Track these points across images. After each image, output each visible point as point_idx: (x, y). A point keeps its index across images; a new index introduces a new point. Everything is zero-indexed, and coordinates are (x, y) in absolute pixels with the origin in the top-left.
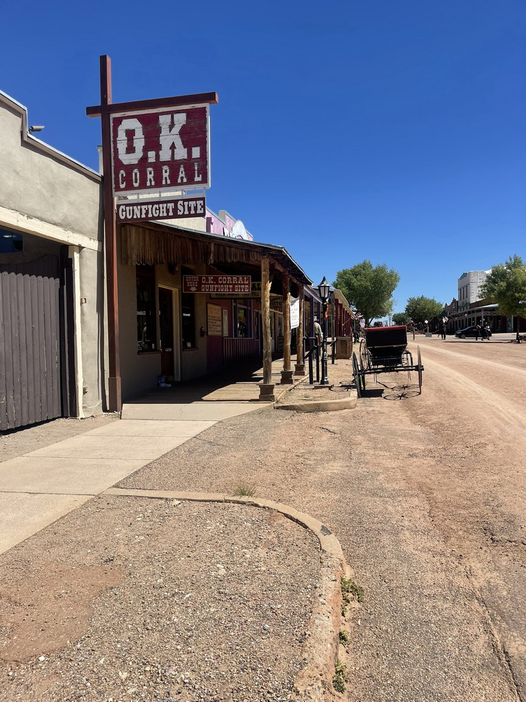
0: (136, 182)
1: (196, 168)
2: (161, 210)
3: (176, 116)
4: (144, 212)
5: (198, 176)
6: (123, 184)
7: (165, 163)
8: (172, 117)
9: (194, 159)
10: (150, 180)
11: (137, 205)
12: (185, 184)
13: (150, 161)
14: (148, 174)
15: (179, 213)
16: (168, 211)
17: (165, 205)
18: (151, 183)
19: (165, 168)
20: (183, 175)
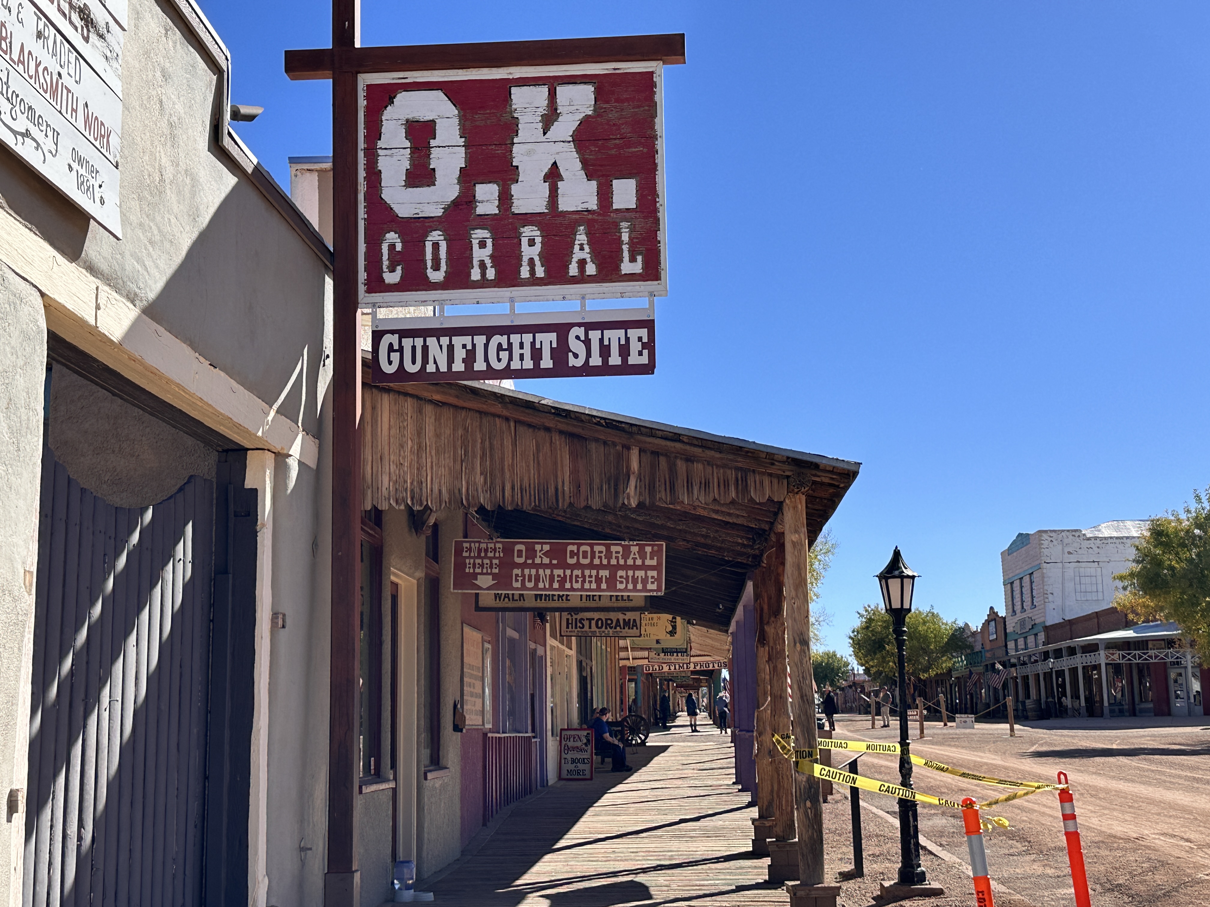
0: (436, 267)
1: (625, 237)
2: (516, 351)
3: (562, 91)
4: (460, 354)
5: (633, 260)
6: (392, 270)
7: (528, 219)
8: (552, 95)
9: (617, 210)
10: (483, 266)
11: (438, 333)
12: (591, 279)
13: (480, 210)
14: (476, 247)
15: (572, 362)
16: (536, 355)
17: (528, 338)
18: (483, 274)
19: (529, 232)
20: (586, 254)
